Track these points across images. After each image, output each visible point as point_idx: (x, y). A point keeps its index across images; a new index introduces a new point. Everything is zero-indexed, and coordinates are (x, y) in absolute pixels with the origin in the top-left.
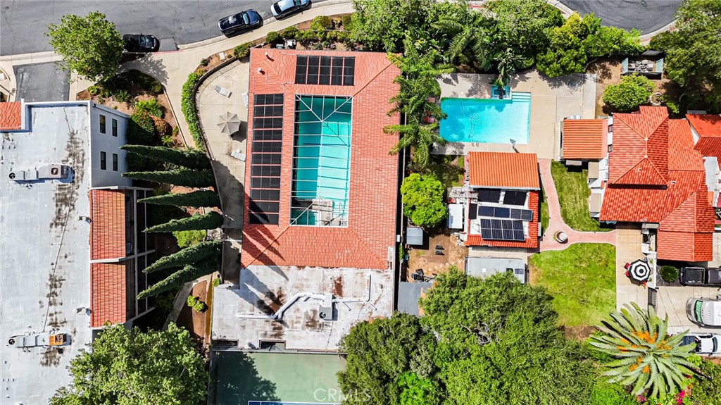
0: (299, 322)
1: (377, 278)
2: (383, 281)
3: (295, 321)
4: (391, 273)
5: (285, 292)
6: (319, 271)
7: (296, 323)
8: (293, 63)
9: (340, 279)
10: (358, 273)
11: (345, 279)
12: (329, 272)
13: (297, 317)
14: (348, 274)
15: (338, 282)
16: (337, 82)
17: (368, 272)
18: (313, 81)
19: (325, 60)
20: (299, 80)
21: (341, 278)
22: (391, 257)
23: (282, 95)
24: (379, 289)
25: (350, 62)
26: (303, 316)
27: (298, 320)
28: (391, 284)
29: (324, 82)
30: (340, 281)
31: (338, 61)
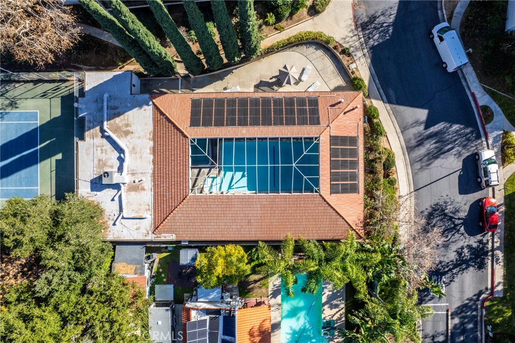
0: (102, 153)
1: (148, 223)
2: (143, 231)
3: (103, 148)
4: (151, 237)
5: (128, 137)
6: (150, 168)
7: (102, 150)
8: (351, 133)
10: (149, 206)
11: (143, 193)
12: (149, 178)
13: (106, 151)
14: (147, 197)
15: (140, 187)
16: (334, 177)
17: (149, 216)
18: (333, 153)
19: (354, 164)
20: (334, 140)
21: (144, 190)
22: (165, 237)
23: (319, 123)
24: (135, 227)
25: (354, 189)
26: (107, 157)
27: (104, 151)
28: (140, 237)
29: (334, 165)
30: (141, 189)
31: (354, 177)
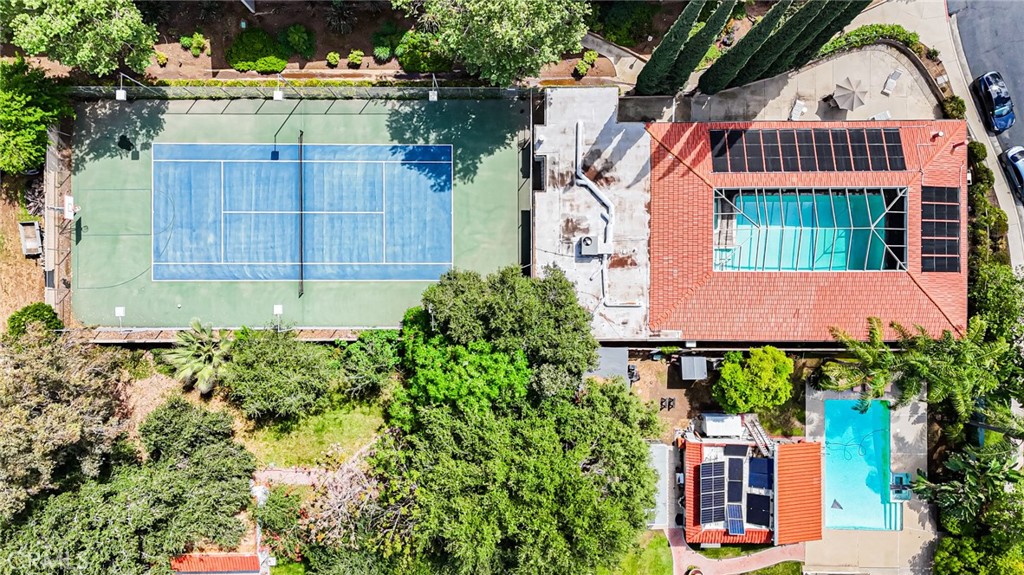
0: (572, 210)
1: (637, 317)
2: (632, 325)
3: (573, 203)
4: (644, 336)
5: (613, 186)
6: (645, 233)
7: (571, 205)
8: (949, 182)
9: (634, 264)
10: (642, 288)
11: (634, 270)
12: (642, 248)
13: (578, 206)
14: (641, 275)
15: (629, 261)
16: (927, 247)
17: (644, 303)
18: (926, 212)
19: (954, 229)
20: (927, 192)
21: (636, 264)
22: (666, 335)
23: (904, 168)
24: (621, 320)
25: (953, 266)
26: (580, 215)
27: (575, 207)
28: (628, 337)
29: (926, 229)
30: (631, 264)
31: (954, 247)
